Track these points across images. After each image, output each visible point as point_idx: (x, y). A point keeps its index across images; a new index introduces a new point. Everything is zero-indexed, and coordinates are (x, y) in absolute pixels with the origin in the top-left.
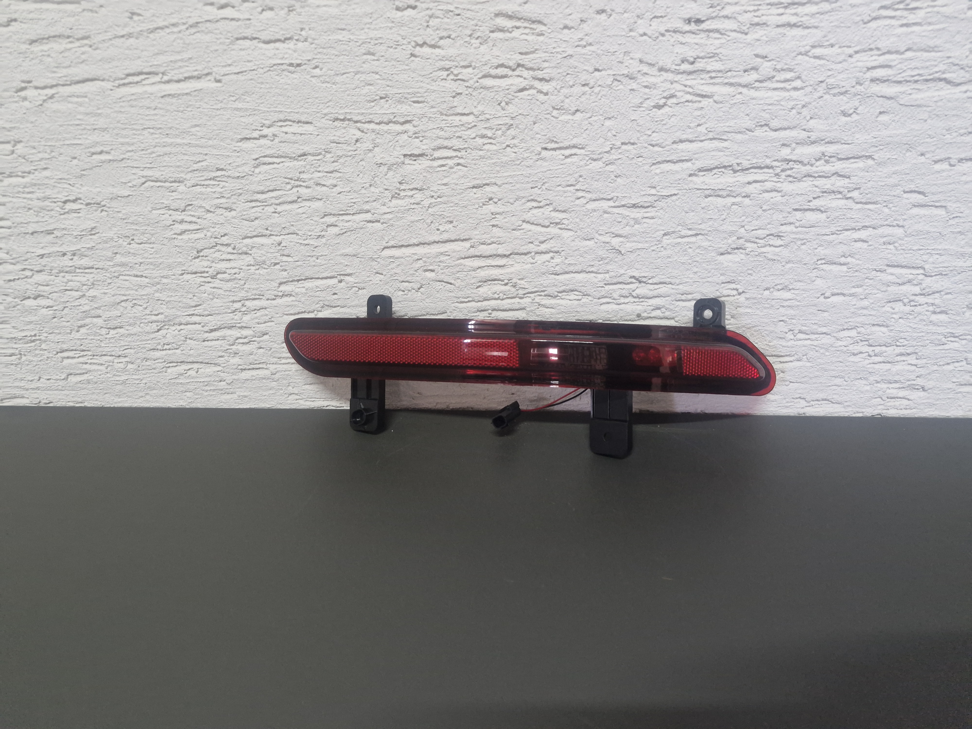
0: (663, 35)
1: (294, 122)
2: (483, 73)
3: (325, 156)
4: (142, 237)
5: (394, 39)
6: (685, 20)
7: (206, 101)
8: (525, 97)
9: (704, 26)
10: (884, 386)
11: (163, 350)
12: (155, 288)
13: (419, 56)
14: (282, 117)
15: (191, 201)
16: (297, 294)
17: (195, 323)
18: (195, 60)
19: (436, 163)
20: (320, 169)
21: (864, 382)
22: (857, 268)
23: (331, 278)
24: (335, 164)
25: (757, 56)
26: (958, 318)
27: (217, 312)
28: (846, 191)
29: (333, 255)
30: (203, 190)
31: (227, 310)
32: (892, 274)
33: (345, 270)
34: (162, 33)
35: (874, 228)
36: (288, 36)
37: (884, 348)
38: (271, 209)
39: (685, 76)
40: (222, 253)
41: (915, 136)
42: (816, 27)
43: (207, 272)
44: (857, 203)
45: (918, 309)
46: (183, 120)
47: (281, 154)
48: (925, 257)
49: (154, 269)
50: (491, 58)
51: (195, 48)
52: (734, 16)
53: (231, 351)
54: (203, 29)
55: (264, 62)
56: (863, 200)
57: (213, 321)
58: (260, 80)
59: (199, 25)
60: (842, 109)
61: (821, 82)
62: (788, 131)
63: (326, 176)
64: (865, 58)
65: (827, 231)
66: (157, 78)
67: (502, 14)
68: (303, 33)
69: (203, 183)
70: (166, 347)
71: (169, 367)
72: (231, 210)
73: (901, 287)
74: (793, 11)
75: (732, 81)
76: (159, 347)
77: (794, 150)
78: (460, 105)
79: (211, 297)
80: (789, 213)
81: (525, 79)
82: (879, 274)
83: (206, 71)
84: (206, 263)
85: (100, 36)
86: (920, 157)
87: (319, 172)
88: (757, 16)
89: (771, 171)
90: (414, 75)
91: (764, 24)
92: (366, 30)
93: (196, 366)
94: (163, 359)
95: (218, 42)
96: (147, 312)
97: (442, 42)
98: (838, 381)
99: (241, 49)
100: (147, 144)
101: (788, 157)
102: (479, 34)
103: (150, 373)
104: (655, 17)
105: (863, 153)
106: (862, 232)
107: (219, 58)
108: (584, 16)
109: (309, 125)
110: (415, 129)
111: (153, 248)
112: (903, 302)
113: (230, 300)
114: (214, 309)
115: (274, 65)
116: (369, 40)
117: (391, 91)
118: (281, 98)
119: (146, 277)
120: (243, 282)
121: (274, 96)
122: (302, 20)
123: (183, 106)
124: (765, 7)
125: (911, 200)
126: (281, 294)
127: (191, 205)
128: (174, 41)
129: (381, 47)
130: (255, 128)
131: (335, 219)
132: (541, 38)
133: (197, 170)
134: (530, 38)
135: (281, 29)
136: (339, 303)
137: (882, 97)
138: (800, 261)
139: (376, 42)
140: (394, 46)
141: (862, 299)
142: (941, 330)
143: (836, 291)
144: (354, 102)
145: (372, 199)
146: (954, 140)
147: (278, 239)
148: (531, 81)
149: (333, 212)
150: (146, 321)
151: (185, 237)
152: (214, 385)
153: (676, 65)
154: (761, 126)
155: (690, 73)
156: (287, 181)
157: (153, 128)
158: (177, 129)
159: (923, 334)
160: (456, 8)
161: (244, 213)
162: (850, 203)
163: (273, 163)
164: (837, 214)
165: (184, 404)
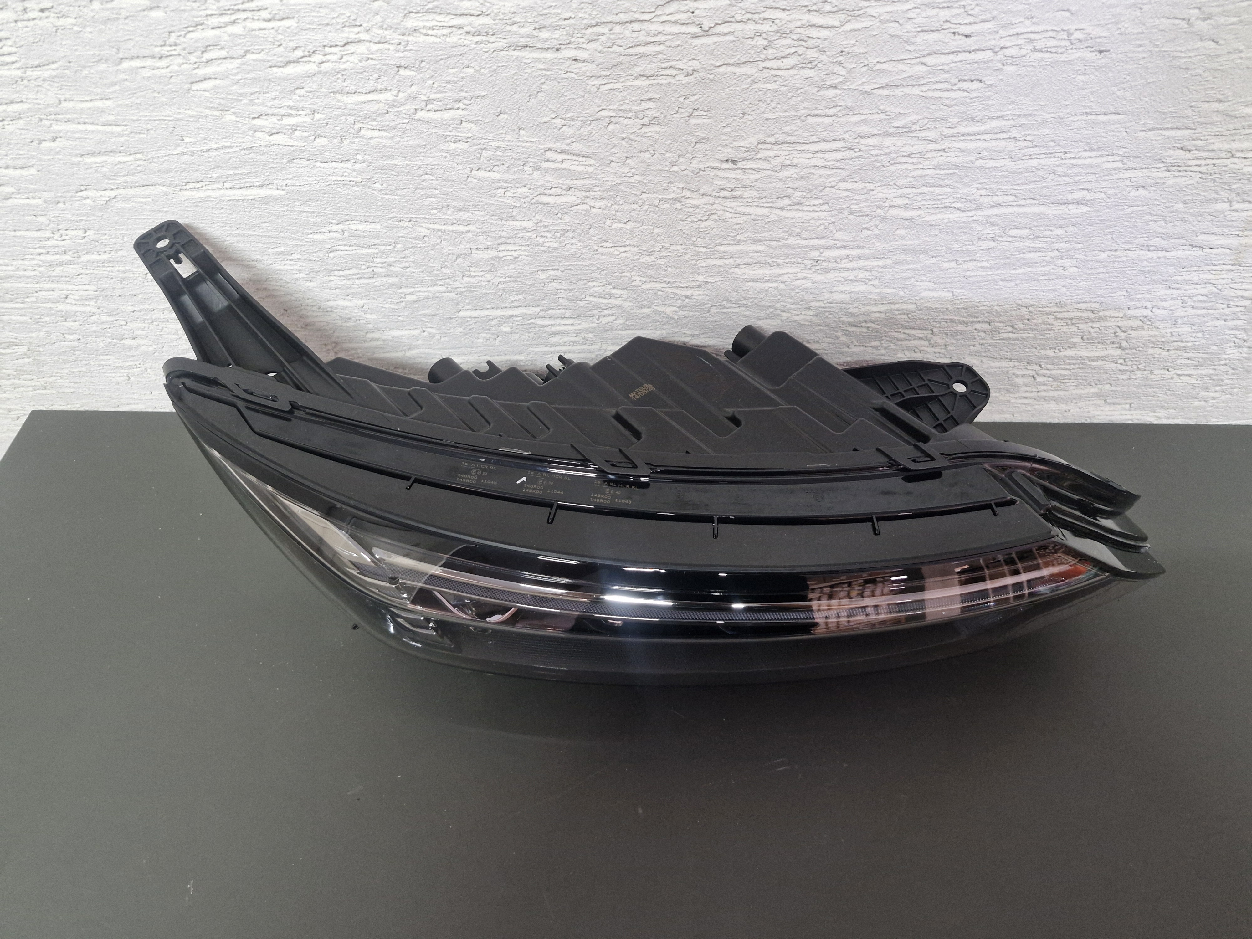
85: (154, 153)
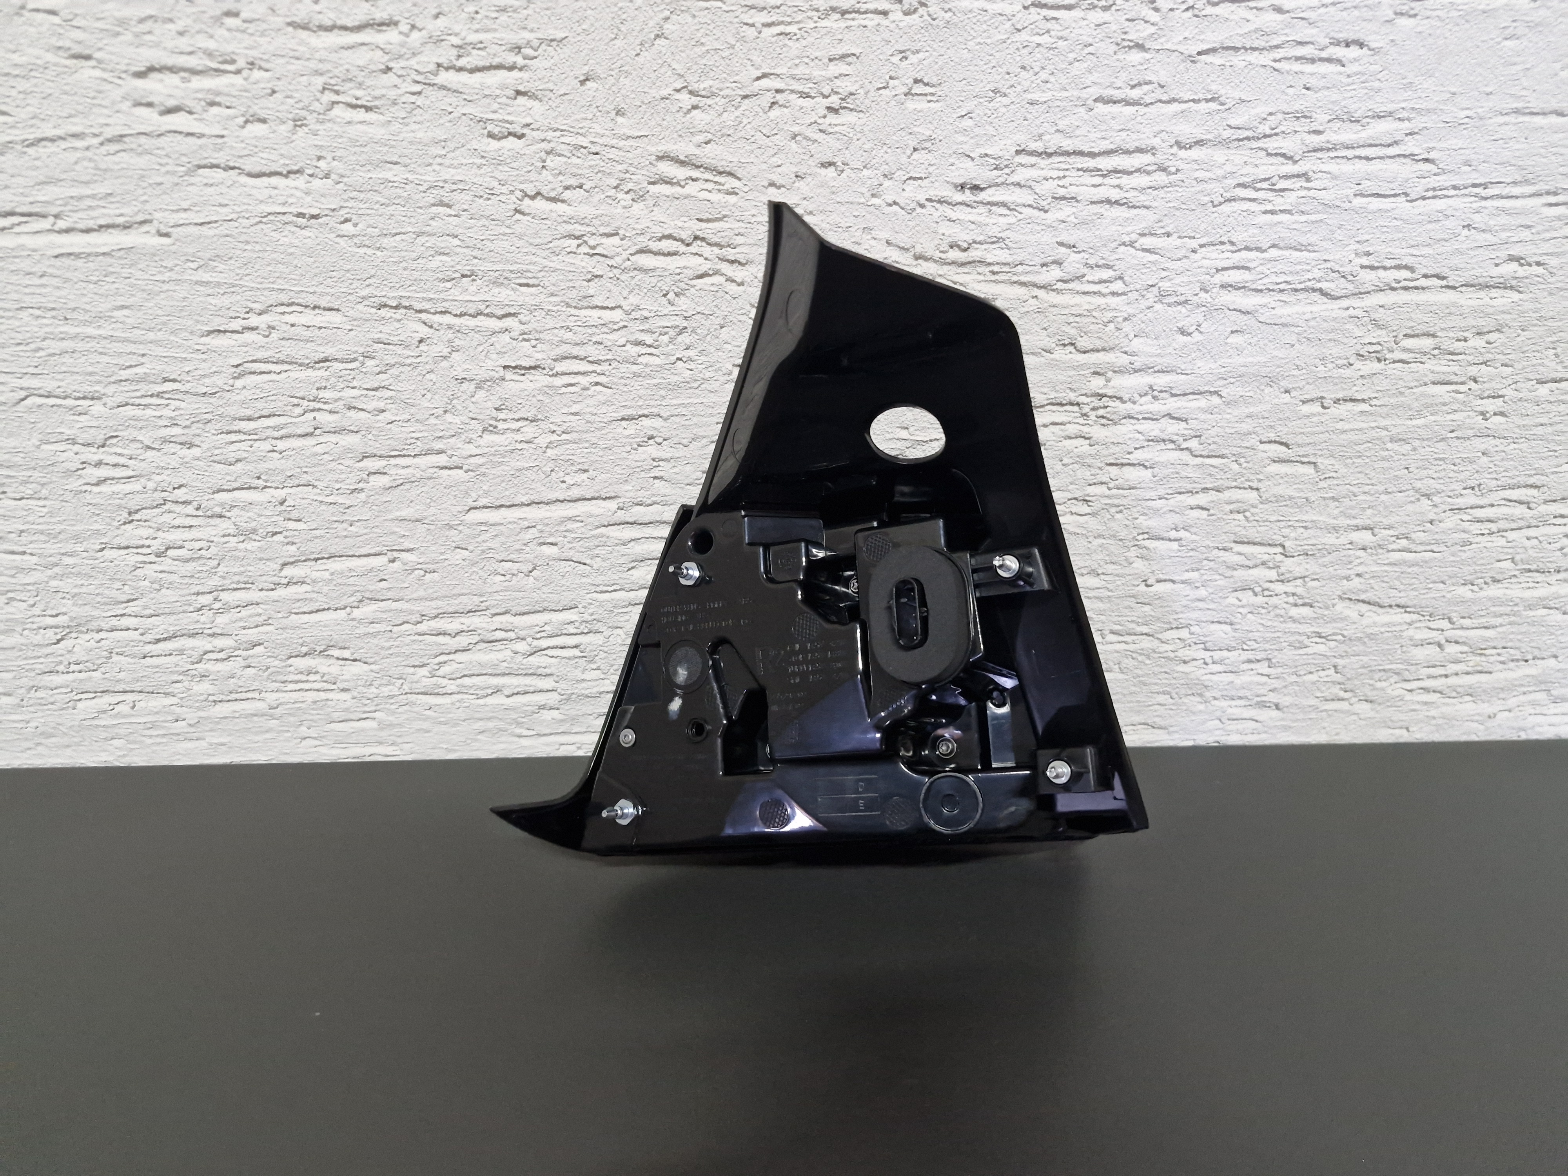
0: (922, 206)
1: (306, 307)
2: (638, 247)
3: (363, 364)
4: (22, 488)
5: (486, 185)
6: (956, 187)
7: (140, 266)
8: (706, 288)
9: (983, 196)
10: (1224, 703)
11: (68, 673)
12: (49, 572)
13: (529, 214)
14: (284, 298)
15: (116, 431)
16: (314, 581)
17: (128, 629)
18: (118, 198)
19: (559, 381)
20: (355, 383)
21: (1198, 699)
22: (1192, 546)
23: (375, 555)
24: (382, 376)
25: (1061, 244)
26: (1326, 613)
27: (167, 611)
28: (1181, 439)
29: (380, 519)
30: (138, 412)
31: (186, 608)
32: (1239, 554)
33: (400, 544)
34: (52, 148)
35: (1218, 491)
36: (295, 168)
37: (1225, 654)
38: (267, 446)
39: (953, 268)
40: (175, 515)
41: (1279, 367)
42: (1147, 208)
43: (149, 547)
44: (1196, 456)
45: (1274, 600)
46: (97, 297)
47: (283, 358)
48: (1286, 531)
49: (46, 542)
50: (650, 224)
51: (117, 178)
52: (1028, 184)
53: (194, 672)
54: (134, 146)
55: (250, 208)
56: (1203, 453)
57: (162, 625)
58: (243, 238)
59: (126, 139)
60: (1180, 325)
61: (1152, 286)
62: (1102, 353)
63: (366, 396)
64: (1214, 255)
65: (1152, 494)
66: (46, 224)
67: (668, 156)
68: (322, 164)
69: (137, 401)
70: (73, 667)
71: (80, 700)
72: (191, 445)
73: (1251, 571)
74: (1116, 182)
75: (1023, 279)
76: (61, 668)
77: (1108, 380)
78: (598, 292)
79: (156, 586)
80: (1100, 469)
81: (706, 259)
82: (1222, 553)
83: (140, 218)
84: (145, 532)
86: (1283, 395)
87: (353, 388)
88: (1063, 187)
89: (1076, 408)
90: (520, 243)
91: (1073, 198)
92: (437, 168)
93: (130, 697)
94: (68, 686)
95: (163, 169)
96: (37, 611)
97: (567, 195)
98: (1162, 698)
99: (206, 185)
100: (28, 335)
101: (1101, 391)
102: (630, 186)
103: (42, 711)
104: (910, 178)
105: (1206, 388)
106: (1201, 495)
107: (164, 197)
108: (802, 170)
109: (334, 312)
110: (523, 327)
111: (44, 507)
112: (1254, 592)
113: (192, 591)
114: (163, 605)
115: (269, 214)
116: (441, 184)
117: (481, 266)
118: (281, 268)
119: (31, 554)
120: (216, 562)
121: (269, 265)
122: (320, 143)
123: (97, 273)
124: (1075, 173)
125: (1269, 454)
126: (285, 581)
127: (116, 437)
128: (76, 163)
129: (463, 195)
130: (234, 314)
131: (383, 463)
132: (733, 199)
133: (126, 381)
134: (715, 197)
135: (282, 155)
136: (390, 595)
137: (1235, 310)
138: (1114, 536)
139: (454, 187)
140: (486, 196)
141: (1197, 587)
142: (1302, 628)
143: (1162, 577)
144: (415, 280)
145: (448, 434)
146: (1330, 374)
147: (281, 494)
148: (716, 264)
149: (378, 453)
150: (35, 626)
151: (104, 488)
152: (163, 727)
153: (942, 252)
154: (1064, 345)
155: (963, 264)
156: (296, 401)
157: (39, 308)
158: (86, 311)
159: (1279, 634)
160: (592, 142)
161: (216, 452)
162: (1186, 457)
163: (269, 373)
164: (1167, 471)
165: (111, 759)
